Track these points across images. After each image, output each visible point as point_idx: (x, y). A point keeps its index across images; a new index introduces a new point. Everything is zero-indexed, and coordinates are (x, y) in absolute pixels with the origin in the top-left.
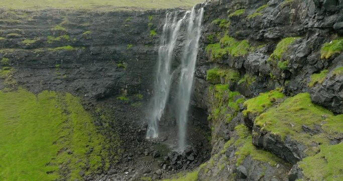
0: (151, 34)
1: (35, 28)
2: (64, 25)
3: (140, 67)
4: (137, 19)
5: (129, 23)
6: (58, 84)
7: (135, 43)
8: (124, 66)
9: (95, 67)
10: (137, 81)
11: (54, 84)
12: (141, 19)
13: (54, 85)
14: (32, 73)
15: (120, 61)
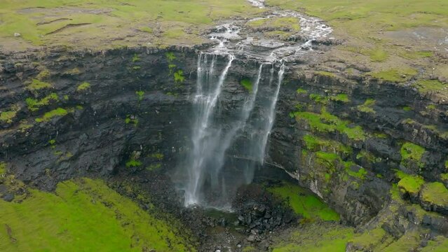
0: (176, 79)
1: (5, 91)
2: (44, 79)
3: (163, 121)
4: (150, 58)
5: (139, 63)
6: (67, 169)
7: (148, 89)
8: (135, 121)
9: (99, 131)
10: (157, 138)
11: (61, 170)
12: (156, 59)
13: (63, 172)
14: (26, 163)
15: (128, 116)
